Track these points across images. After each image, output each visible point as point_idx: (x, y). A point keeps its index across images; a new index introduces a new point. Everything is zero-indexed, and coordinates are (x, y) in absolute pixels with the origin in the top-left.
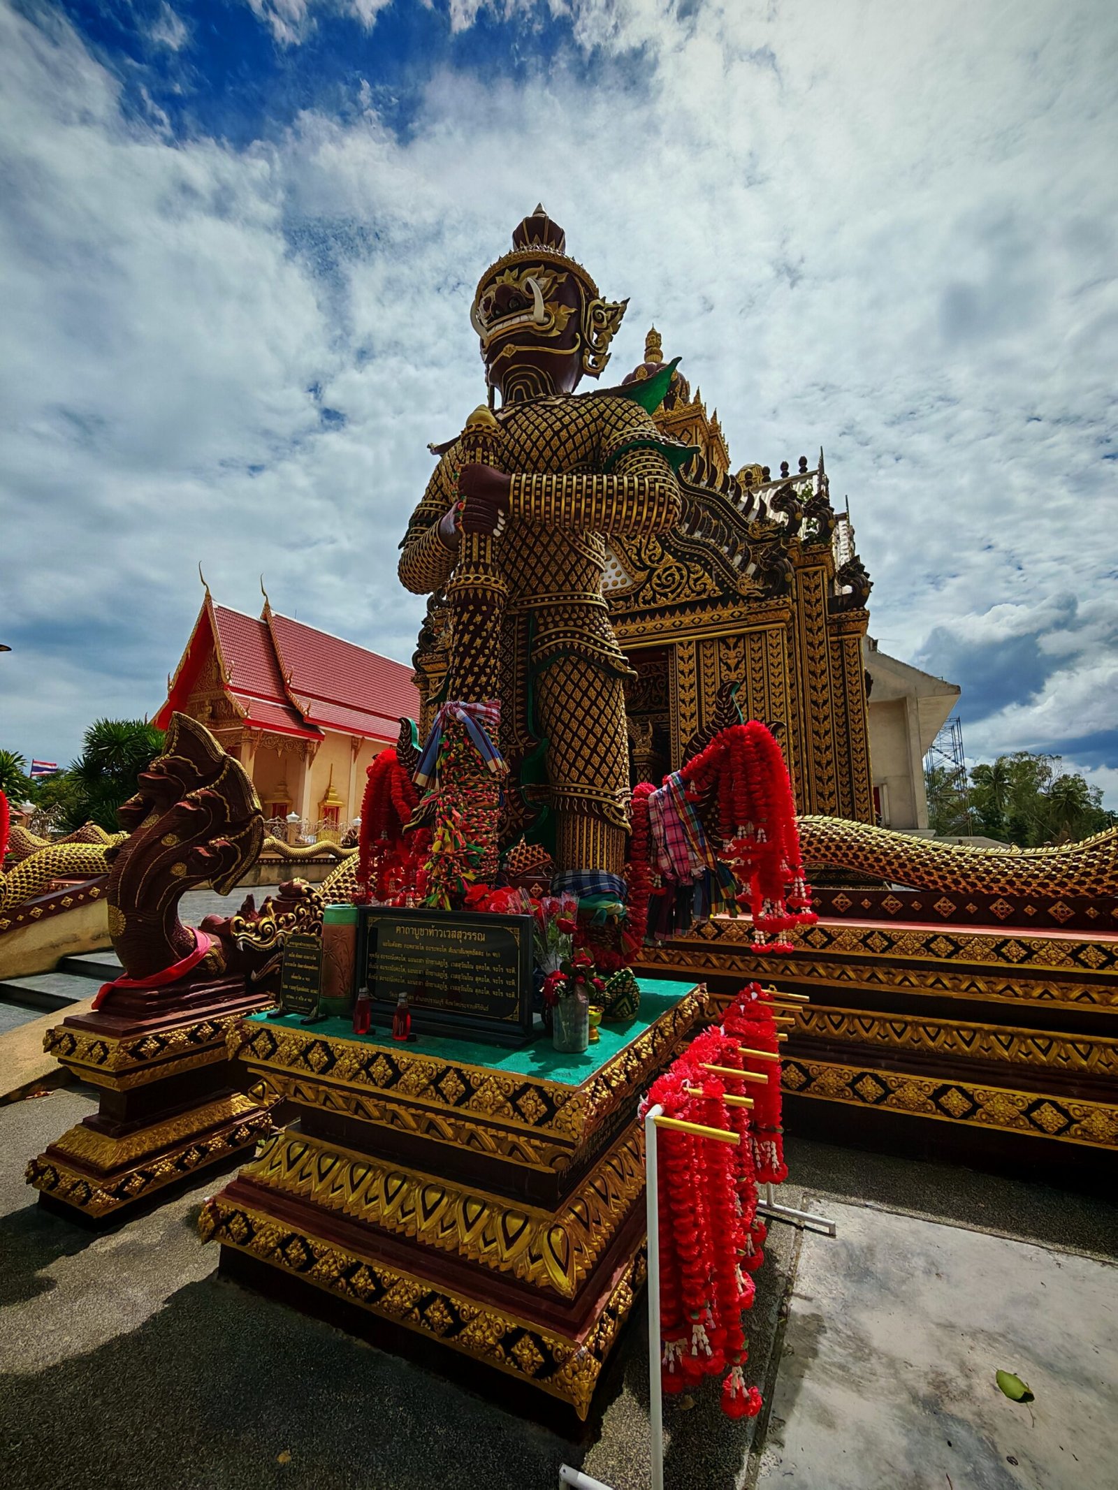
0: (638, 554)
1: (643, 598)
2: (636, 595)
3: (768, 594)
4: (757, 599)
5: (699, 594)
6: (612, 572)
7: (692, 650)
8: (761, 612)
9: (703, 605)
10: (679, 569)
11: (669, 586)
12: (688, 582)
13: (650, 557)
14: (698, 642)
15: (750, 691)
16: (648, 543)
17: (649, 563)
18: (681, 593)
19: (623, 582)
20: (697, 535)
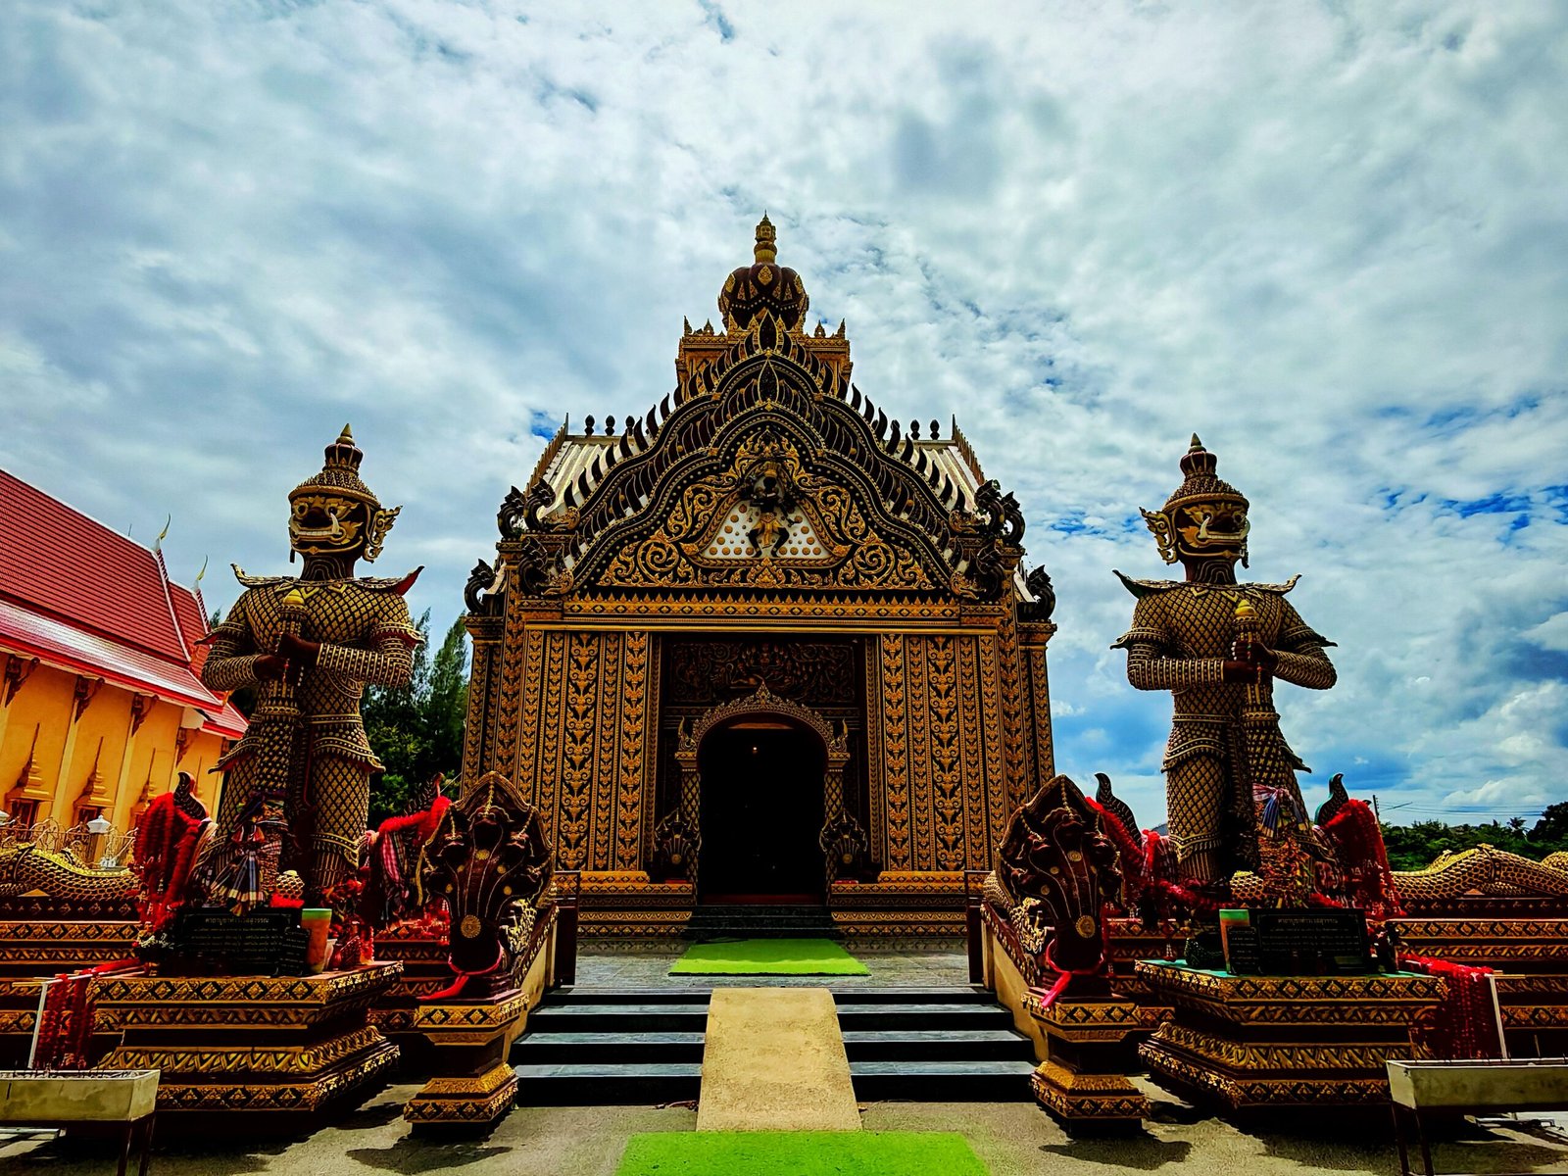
0: (838, 523)
1: (844, 575)
2: (836, 571)
3: (984, 597)
4: (970, 601)
5: (908, 583)
6: (804, 538)
7: (898, 644)
8: (976, 616)
9: (912, 596)
10: (885, 552)
11: (874, 568)
12: (895, 567)
13: (852, 530)
14: (906, 636)
15: (960, 697)
16: (849, 514)
17: (850, 537)
18: (888, 577)
19: (817, 552)
20: (904, 516)
